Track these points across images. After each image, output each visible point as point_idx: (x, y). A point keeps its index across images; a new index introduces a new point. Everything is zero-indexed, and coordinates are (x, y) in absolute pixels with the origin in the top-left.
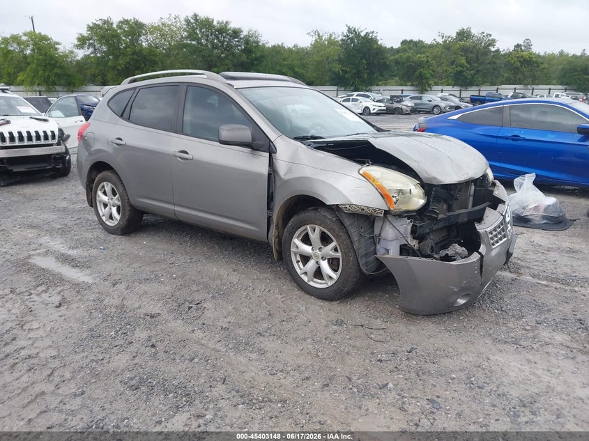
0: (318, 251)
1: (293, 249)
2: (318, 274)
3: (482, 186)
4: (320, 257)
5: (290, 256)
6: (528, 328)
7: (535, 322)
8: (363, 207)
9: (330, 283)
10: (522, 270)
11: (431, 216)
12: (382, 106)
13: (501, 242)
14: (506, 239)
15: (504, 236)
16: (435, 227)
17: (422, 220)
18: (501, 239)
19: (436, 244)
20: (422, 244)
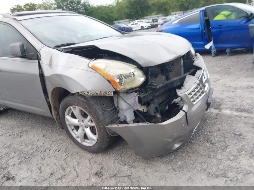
0: (82, 123)
1: (67, 123)
2: (85, 137)
3: (189, 59)
4: (84, 126)
5: (67, 127)
6: (232, 158)
7: (236, 151)
8: (96, 92)
9: (94, 143)
10: (222, 106)
11: (151, 88)
12: (149, 25)
13: (200, 98)
14: (204, 94)
15: (203, 93)
16: (157, 94)
17: (146, 91)
18: (200, 95)
19: (159, 104)
20: (149, 107)
